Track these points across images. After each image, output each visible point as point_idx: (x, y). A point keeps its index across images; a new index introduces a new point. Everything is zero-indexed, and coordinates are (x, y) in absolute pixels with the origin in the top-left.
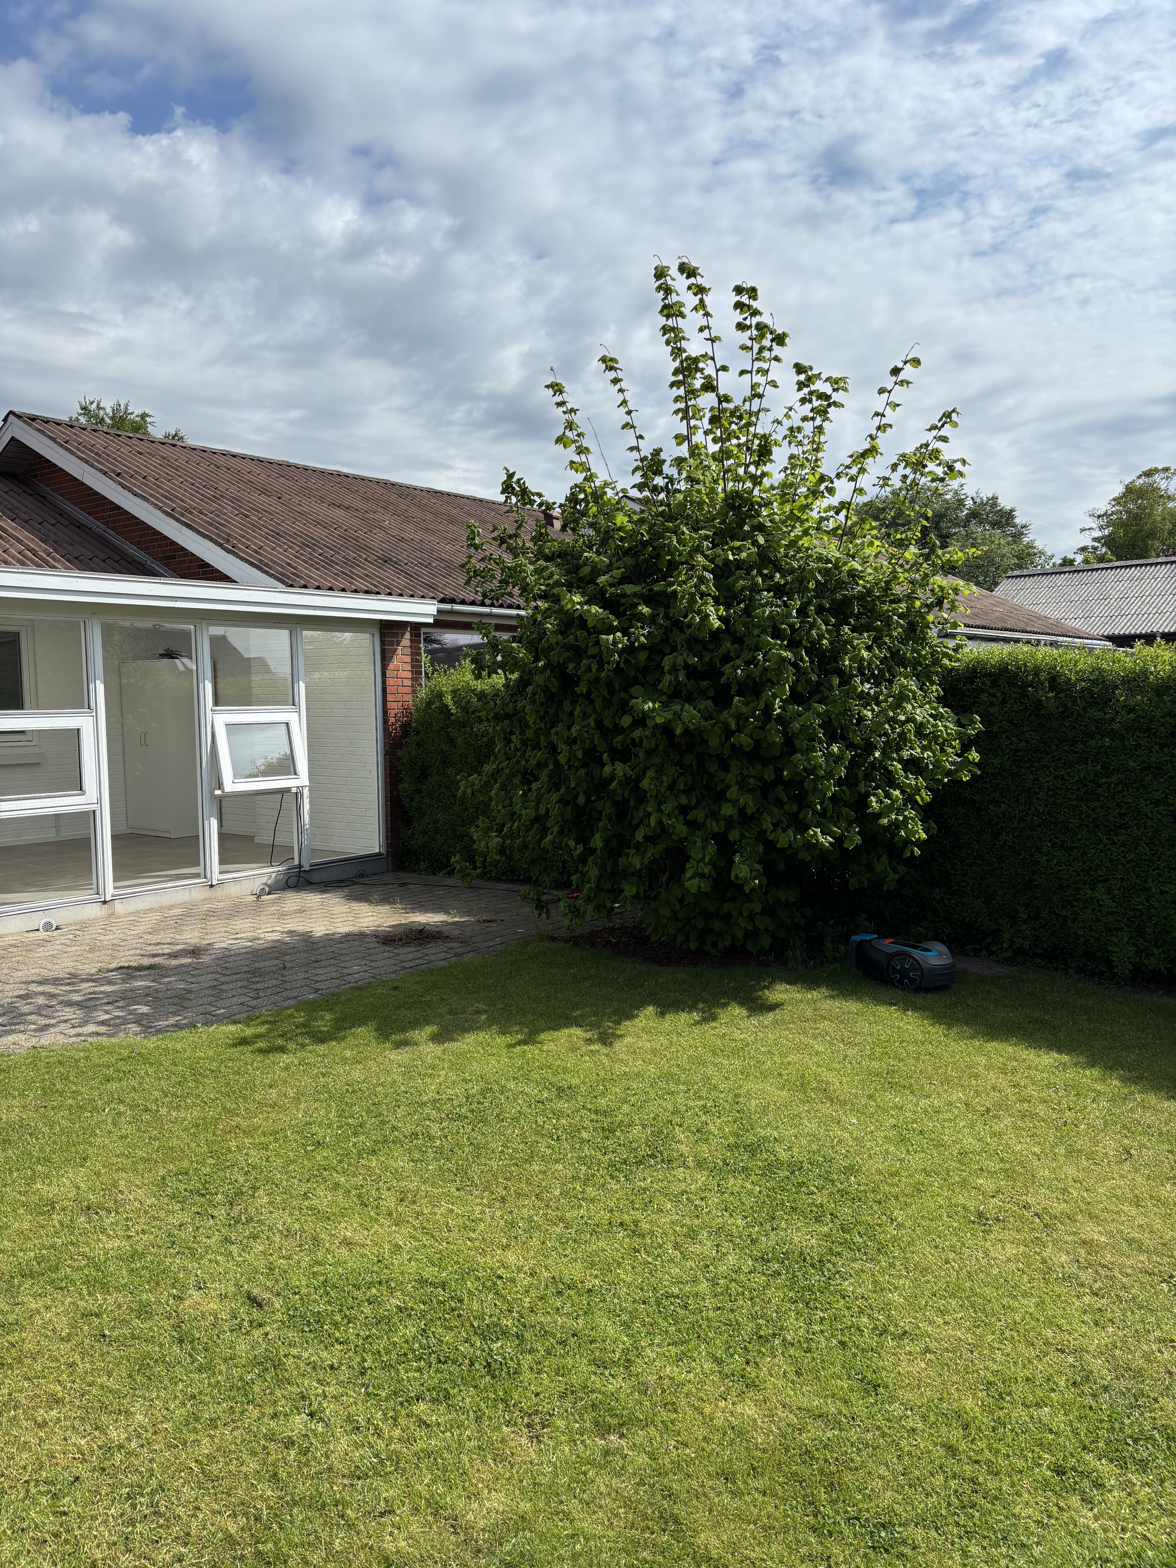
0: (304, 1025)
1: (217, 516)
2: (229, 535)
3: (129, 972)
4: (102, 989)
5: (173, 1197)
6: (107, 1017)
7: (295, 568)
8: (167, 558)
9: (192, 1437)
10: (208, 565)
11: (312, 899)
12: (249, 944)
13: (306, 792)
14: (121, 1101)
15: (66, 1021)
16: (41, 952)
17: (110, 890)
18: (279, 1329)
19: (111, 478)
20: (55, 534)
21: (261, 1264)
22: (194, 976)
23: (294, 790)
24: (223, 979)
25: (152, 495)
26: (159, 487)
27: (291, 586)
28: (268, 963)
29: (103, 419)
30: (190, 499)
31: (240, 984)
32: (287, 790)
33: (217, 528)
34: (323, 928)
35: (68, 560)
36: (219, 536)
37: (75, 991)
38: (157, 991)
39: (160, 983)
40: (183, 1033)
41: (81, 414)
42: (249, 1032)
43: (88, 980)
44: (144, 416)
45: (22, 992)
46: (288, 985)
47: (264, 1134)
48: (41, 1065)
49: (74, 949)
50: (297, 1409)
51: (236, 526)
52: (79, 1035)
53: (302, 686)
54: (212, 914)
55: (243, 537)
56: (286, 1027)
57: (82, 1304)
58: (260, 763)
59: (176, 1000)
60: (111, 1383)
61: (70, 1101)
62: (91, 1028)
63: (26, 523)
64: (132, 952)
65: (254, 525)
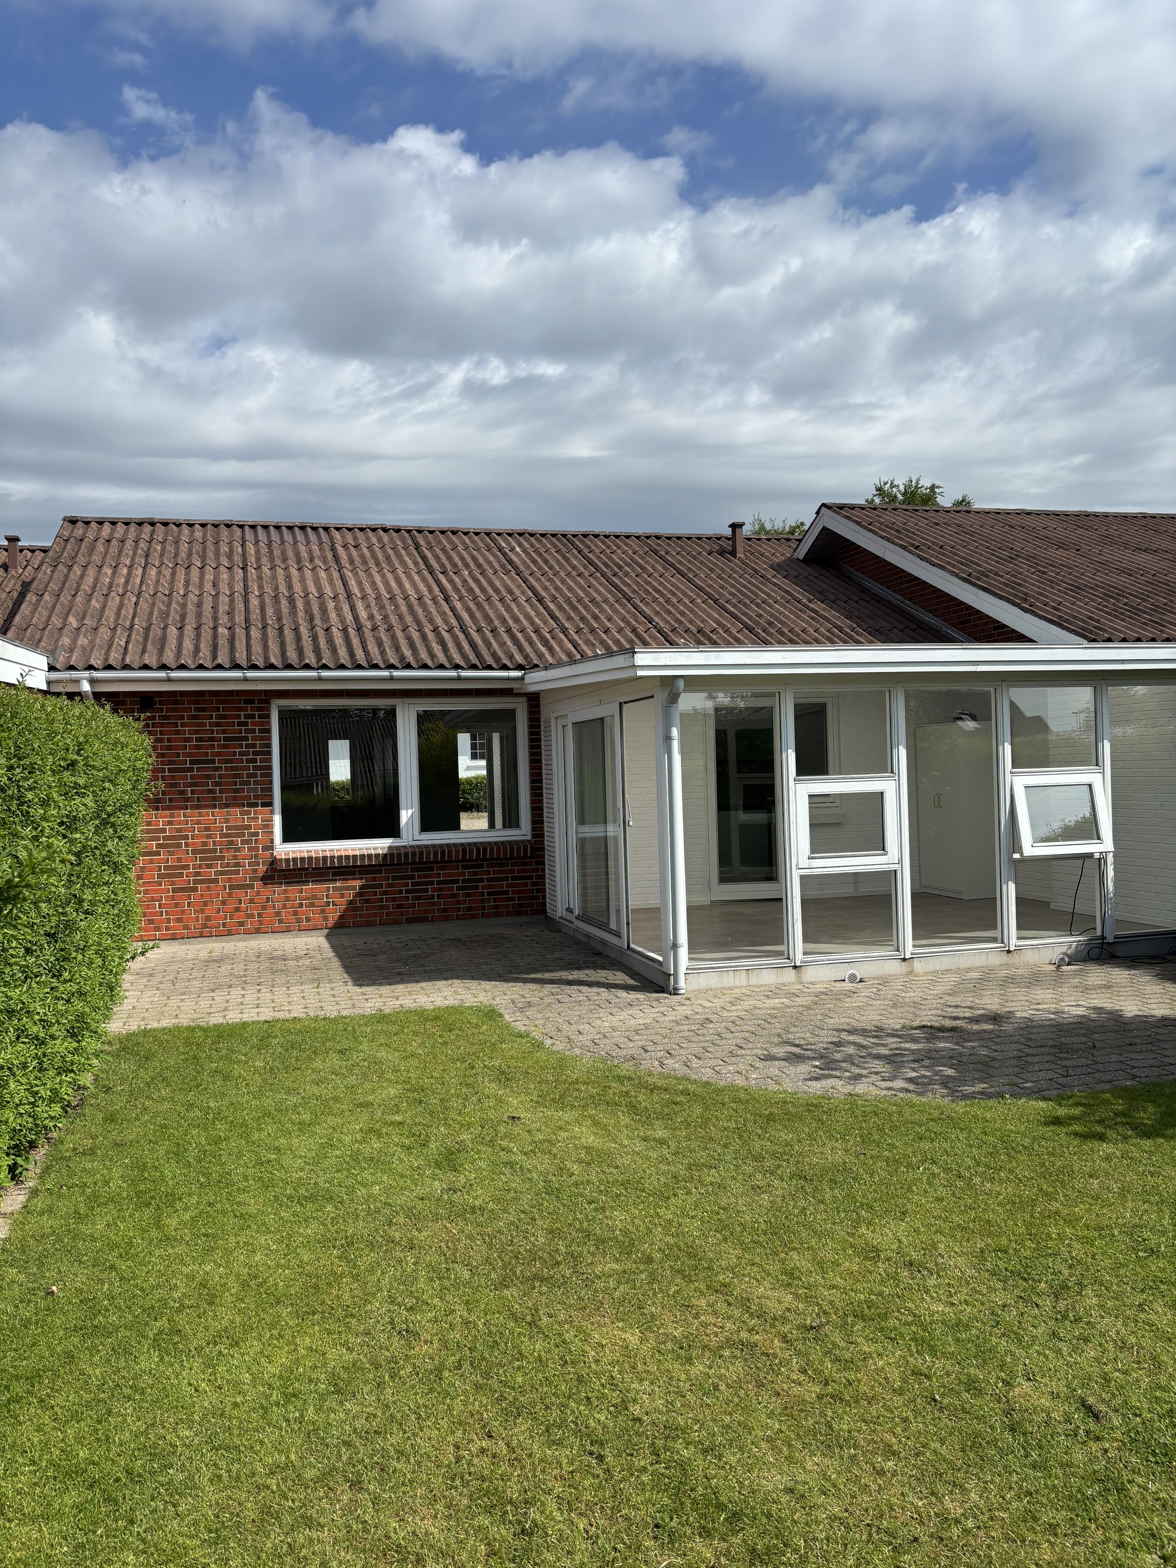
0: (1123, 1114)
1: (1014, 576)
2: (1026, 594)
3: (932, 1032)
4: (908, 1045)
5: (993, 1273)
6: (914, 1074)
7: (1098, 621)
8: (962, 623)
9: (1030, 1537)
10: (1004, 626)
11: (1119, 975)
12: (1052, 1016)
13: (1110, 858)
14: (934, 1162)
15: (877, 1073)
16: (848, 1002)
17: (909, 949)
18: (1119, 1449)
19: (910, 552)
20: (858, 610)
21: (1095, 1370)
22: (998, 1044)
23: (1097, 856)
24: (1029, 1051)
25: (949, 564)
26: (955, 554)
27: (1094, 640)
28: (1075, 1039)
29: (895, 496)
30: (986, 562)
31: (1046, 1058)
32: (1090, 856)
33: (1013, 588)
34: (1135, 1008)
35: (869, 633)
36: (1015, 596)
37: (883, 1045)
38: (961, 1054)
39: (964, 1047)
40: (991, 1102)
41: (875, 496)
42: (1062, 1112)
43: (894, 1036)
44: (933, 488)
45: (835, 1040)
46: (1097, 1067)
47: (1087, 1227)
48: (858, 1112)
49: (878, 1002)
50: (1147, 1546)
51: (1033, 585)
52: (889, 1089)
53: (1107, 745)
54: (1010, 981)
55: (1041, 594)
56: (1103, 1112)
57: (911, 1359)
58: (1056, 826)
59: (980, 1067)
60: (944, 1451)
61: (886, 1153)
62: (899, 1084)
63: (833, 603)
64: (934, 1012)
65: (1051, 581)
